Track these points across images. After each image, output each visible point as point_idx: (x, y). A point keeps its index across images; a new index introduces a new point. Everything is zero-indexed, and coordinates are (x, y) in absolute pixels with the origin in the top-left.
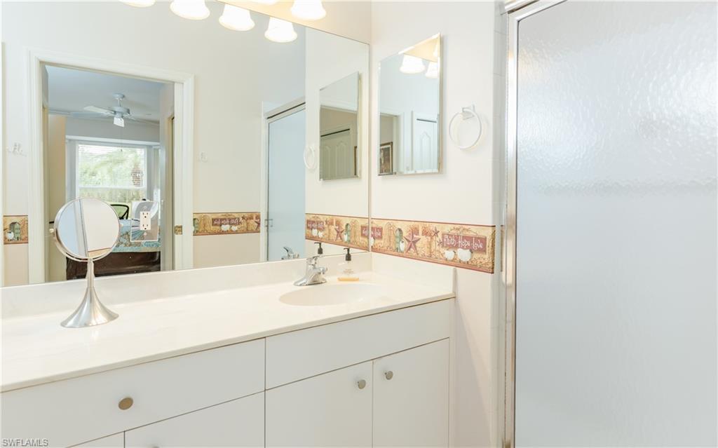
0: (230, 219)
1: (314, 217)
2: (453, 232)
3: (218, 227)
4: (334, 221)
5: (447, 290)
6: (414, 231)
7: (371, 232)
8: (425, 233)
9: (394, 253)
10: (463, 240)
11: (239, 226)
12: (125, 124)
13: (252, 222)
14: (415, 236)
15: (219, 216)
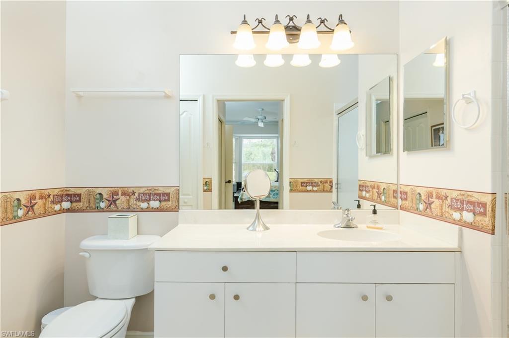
0: (312, 183)
1: (363, 183)
2: (460, 197)
3: (305, 188)
4: (375, 186)
5: (453, 244)
6: (430, 195)
7: (399, 195)
8: (438, 197)
9: (415, 212)
10: (467, 204)
11: (318, 188)
12: (264, 125)
13: (327, 185)
14: (430, 199)
15: (305, 181)
